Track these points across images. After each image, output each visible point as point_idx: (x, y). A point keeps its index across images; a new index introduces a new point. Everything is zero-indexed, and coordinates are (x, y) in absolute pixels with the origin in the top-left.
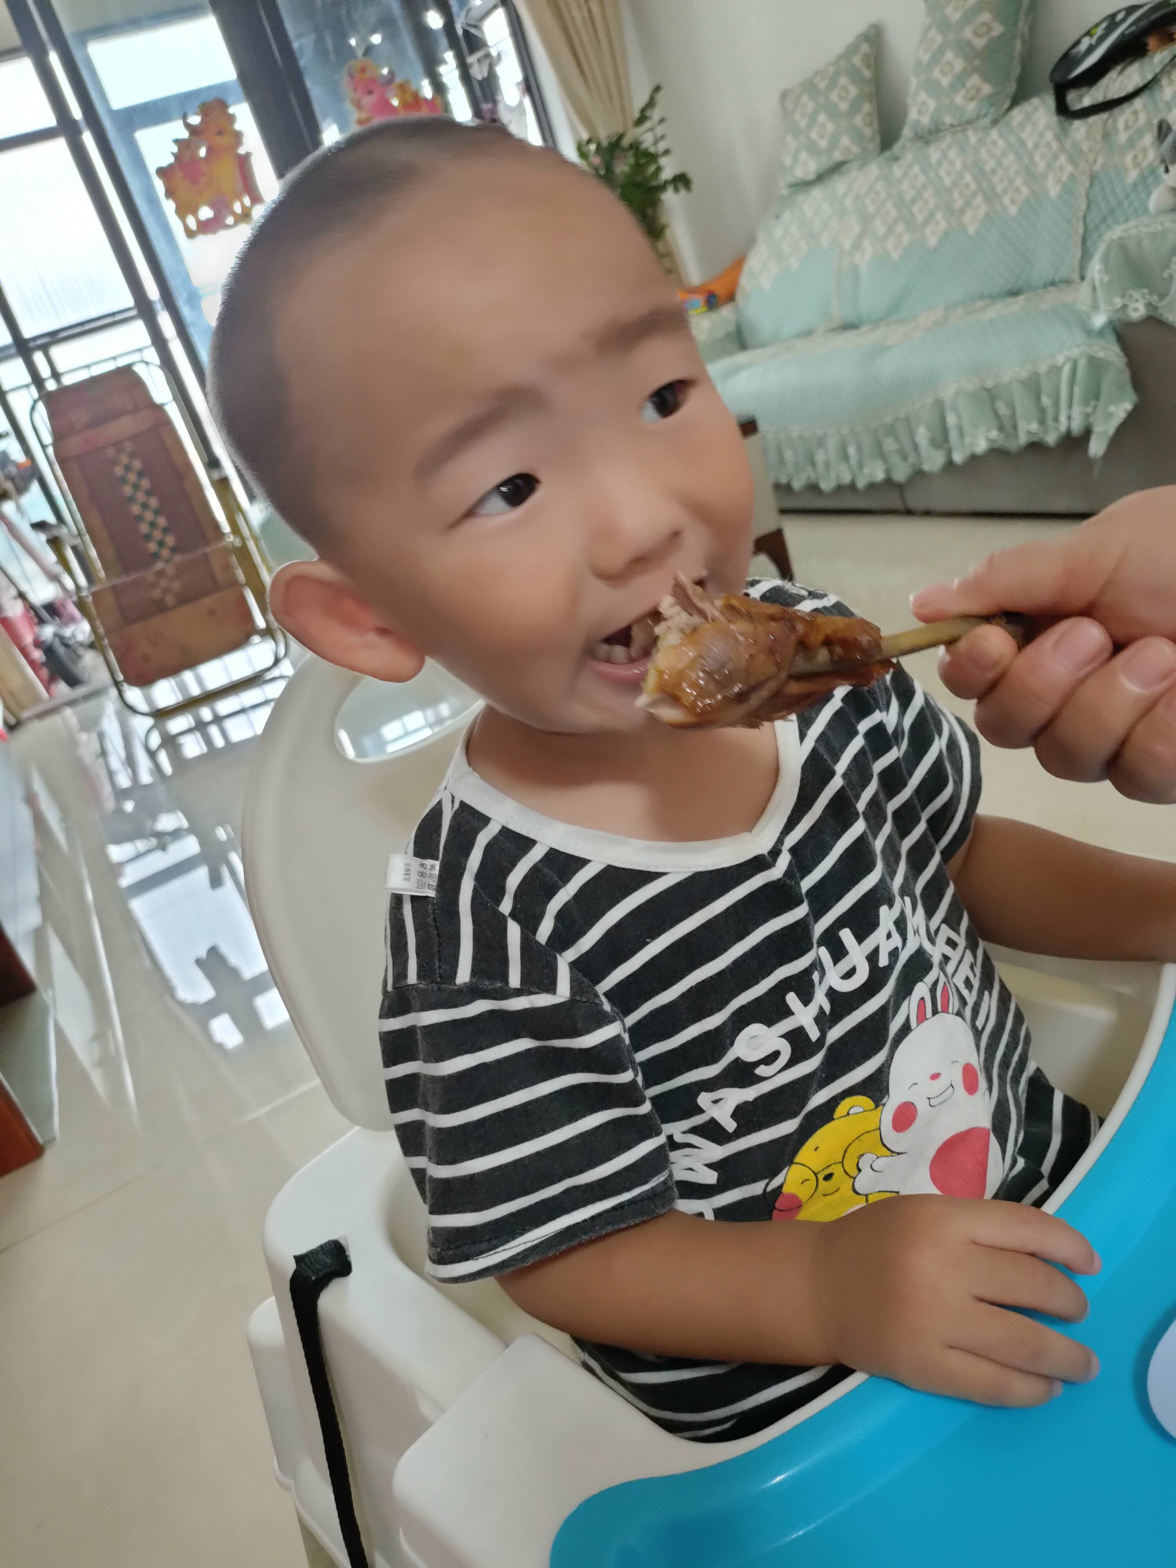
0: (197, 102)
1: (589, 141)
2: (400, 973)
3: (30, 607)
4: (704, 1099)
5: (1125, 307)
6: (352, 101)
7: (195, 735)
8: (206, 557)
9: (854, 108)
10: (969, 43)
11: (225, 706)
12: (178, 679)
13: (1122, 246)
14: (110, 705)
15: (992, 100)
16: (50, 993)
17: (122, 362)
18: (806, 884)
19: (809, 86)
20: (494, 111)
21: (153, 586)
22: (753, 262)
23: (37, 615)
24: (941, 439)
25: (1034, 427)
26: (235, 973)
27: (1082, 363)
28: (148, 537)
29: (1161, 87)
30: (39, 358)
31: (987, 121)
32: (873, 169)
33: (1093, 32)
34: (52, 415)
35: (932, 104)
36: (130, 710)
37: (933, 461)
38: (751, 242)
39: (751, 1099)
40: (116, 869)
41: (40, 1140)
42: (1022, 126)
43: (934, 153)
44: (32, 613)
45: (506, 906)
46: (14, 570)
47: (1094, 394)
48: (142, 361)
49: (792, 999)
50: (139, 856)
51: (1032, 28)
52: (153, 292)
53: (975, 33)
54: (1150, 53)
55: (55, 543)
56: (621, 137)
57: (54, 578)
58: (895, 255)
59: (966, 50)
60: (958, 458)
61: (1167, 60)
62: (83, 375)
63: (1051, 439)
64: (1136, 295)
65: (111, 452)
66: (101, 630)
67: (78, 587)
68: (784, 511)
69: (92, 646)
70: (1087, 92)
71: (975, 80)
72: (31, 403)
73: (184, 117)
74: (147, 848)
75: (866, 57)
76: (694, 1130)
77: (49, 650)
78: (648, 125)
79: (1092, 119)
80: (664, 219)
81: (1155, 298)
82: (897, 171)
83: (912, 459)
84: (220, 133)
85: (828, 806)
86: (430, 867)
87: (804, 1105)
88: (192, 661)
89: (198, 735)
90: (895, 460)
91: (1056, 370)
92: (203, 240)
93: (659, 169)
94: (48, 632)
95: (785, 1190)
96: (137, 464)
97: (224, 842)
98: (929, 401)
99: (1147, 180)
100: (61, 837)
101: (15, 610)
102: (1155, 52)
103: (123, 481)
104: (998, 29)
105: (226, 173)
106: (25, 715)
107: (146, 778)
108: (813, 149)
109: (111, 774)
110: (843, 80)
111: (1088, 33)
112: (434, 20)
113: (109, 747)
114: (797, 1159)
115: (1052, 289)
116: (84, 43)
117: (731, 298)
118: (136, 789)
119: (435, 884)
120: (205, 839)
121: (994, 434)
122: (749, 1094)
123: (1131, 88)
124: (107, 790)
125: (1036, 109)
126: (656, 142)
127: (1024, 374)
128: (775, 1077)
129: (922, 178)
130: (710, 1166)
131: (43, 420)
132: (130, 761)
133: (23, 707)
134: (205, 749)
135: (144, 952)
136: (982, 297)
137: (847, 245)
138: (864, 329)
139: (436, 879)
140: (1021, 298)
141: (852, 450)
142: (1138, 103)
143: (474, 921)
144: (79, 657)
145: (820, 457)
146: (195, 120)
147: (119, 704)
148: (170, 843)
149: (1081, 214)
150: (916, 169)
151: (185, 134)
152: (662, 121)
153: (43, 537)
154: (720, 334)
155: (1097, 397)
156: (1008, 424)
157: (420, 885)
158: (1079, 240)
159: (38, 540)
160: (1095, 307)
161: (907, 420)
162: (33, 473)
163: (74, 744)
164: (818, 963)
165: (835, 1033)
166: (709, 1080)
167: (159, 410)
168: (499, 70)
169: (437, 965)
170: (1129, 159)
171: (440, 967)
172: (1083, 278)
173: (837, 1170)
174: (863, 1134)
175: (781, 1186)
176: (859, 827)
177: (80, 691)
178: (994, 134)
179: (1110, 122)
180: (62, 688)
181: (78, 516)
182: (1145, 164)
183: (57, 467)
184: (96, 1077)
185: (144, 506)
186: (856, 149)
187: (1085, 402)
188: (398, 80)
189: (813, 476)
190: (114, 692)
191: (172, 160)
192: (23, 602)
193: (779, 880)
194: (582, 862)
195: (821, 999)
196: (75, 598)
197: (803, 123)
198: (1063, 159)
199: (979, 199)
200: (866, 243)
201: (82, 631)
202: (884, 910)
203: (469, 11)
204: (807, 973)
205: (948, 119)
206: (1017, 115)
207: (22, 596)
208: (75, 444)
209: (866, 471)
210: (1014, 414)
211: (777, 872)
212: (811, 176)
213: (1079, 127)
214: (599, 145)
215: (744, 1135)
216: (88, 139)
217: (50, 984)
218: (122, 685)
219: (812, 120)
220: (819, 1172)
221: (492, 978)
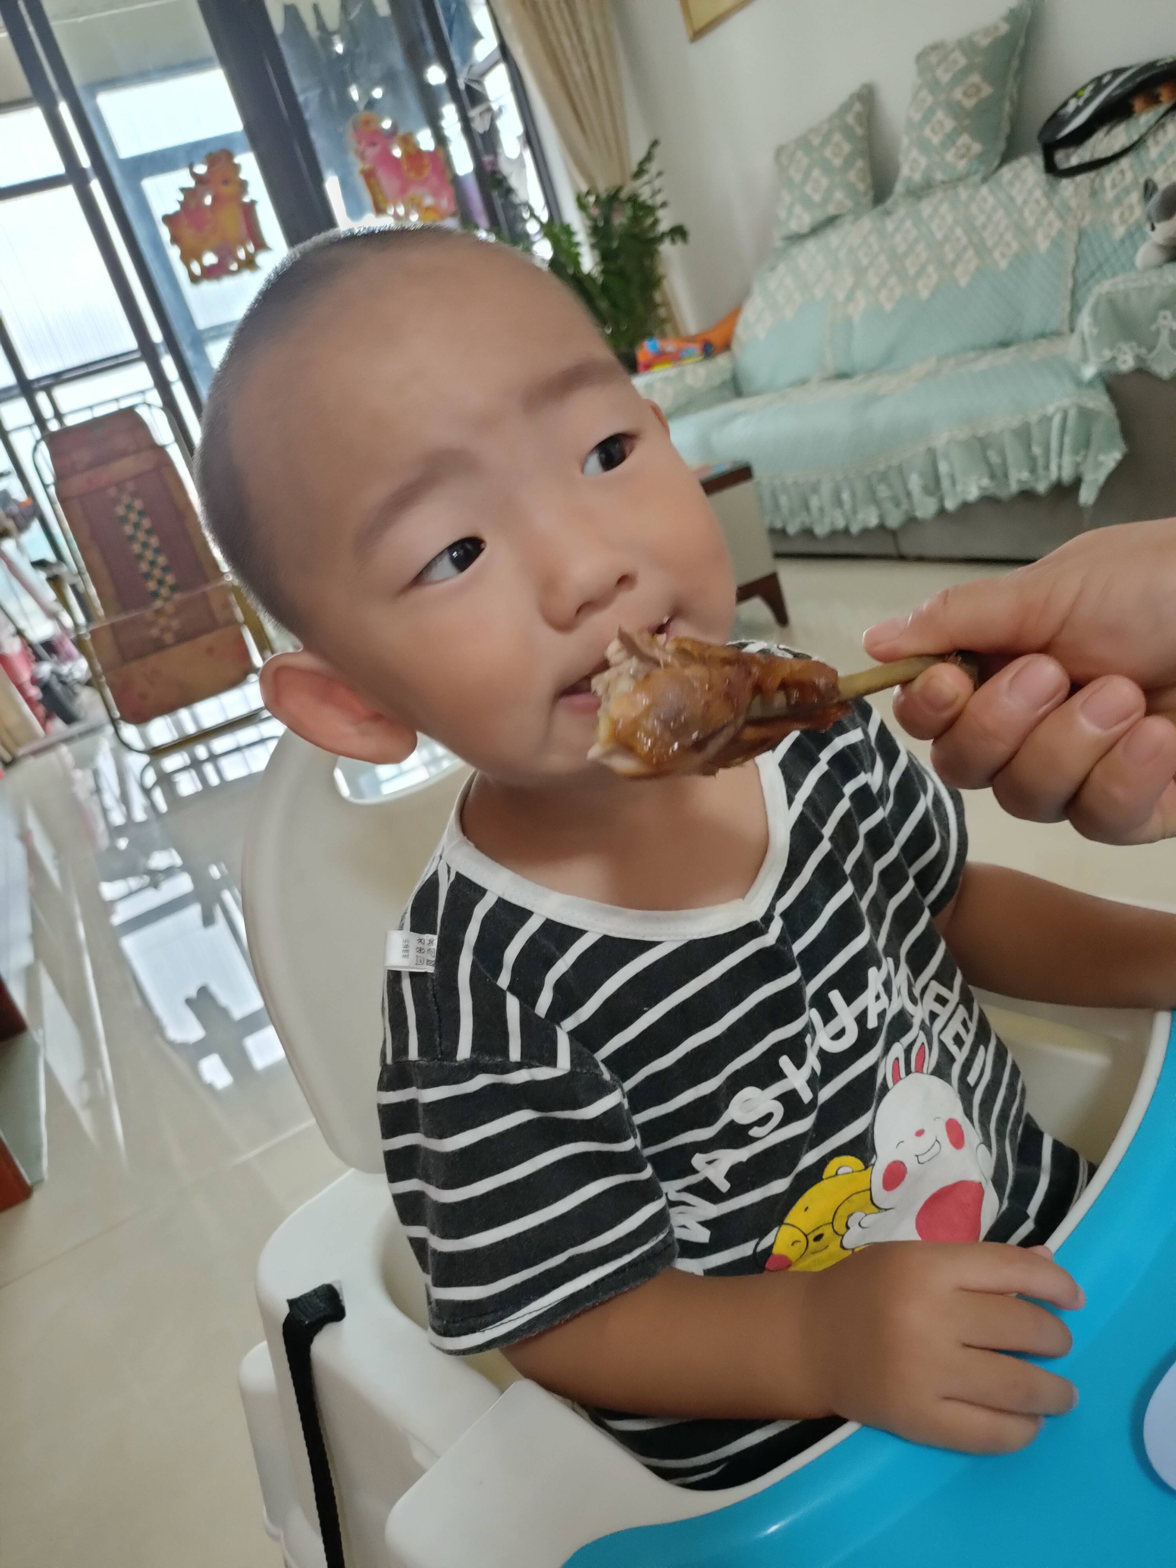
0: (204, 153)
1: (588, 193)
2: (401, 1048)
3: (28, 645)
4: (698, 1160)
5: (1114, 359)
6: (357, 152)
7: (190, 773)
8: (205, 596)
9: (848, 162)
10: (959, 103)
11: (220, 744)
12: (174, 718)
13: (1111, 302)
14: (105, 742)
15: (981, 158)
16: (40, 1032)
17: (124, 404)
18: (798, 947)
19: (803, 142)
20: (495, 163)
21: (151, 624)
22: (749, 313)
23: (35, 653)
24: (934, 485)
25: (1025, 475)
26: (224, 1012)
27: (1072, 413)
28: (147, 576)
29: (1148, 148)
30: (42, 399)
31: (977, 178)
32: (867, 223)
33: (1080, 93)
34: (54, 456)
35: (923, 161)
36: (126, 748)
37: (926, 508)
38: (745, 294)
39: (744, 1159)
40: (109, 907)
41: (29, 1181)
42: (1011, 184)
43: (926, 208)
44: (30, 651)
45: (504, 980)
46: (12, 608)
47: (1084, 444)
48: (145, 403)
49: (785, 1062)
50: (131, 893)
51: (1021, 90)
52: (156, 335)
53: (966, 94)
54: (1135, 115)
55: (55, 581)
56: (619, 190)
57: (53, 616)
58: (888, 307)
59: (955, 110)
60: (950, 505)
61: (1152, 122)
62: (85, 417)
63: (1042, 487)
64: (1125, 347)
65: (112, 492)
66: (99, 668)
67: (76, 625)
68: (779, 556)
69: (89, 684)
70: (1074, 153)
71: (965, 139)
72: (32, 443)
73: (191, 167)
74: (139, 887)
75: (859, 117)
76: (688, 1189)
77: (46, 688)
78: (646, 178)
79: (1080, 178)
80: (661, 270)
81: (1143, 351)
82: (890, 225)
83: (905, 506)
84: (226, 182)
85: (816, 869)
86: (428, 942)
87: (795, 1165)
88: (188, 699)
89: (193, 773)
90: (889, 506)
91: (1046, 420)
92: (207, 287)
93: (656, 222)
94: (45, 669)
95: (775, 1251)
96: (138, 504)
97: (218, 880)
98: (922, 449)
99: (1133, 236)
100: (54, 874)
101: (13, 647)
102: (1140, 114)
103: (124, 520)
104: (987, 90)
105: (230, 220)
106: (21, 752)
107: (140, 815)
108: (807, 203)
109: (105, 811)
110: (837, 137)
111: (1076, 95)
112: (436, 75)
113: (104, 784)
114: (788, 1219)
115: (1043, 341)
116: (93, 96)
117: (726, 346)
118: (129, 827)
119: (434, 959)
120: (199, 877)
121: (986, 482)
122: (743, 1155)
123: (1117, 147)
124: (101, 827)
125: (1024, 167)
126: (654, 194)
127: (1015, 423)
128: (767, 1137)
129: (914, 233)
130: (705, 1224)
131: (44, 458)
132: (125, 799)
133: (18, 745)
134: (200, 787)
135: (134, 991)
136: (974, 348)
137: (841, 296)
138: (858, 378)
139: (435, 954)
140: (1012, 350)
141: (846, 496)
142: (1125, 162)
143: (473, 996)
144: (75, 694)
145: (814, 503)
146: (201, 169)
147: (114, 742)
148: (163, 880)
149: (1070, 269)
150: (908, 224)
151: (191, 183)
152: (660, 174)
153: (42, 575)
154: (717, 381)
155: (1087, 445)
156: (999, 473)
157: (419, 962)
158: (1068, 293)
159: (39, 578)
160: (1085, 359)
161: (900, 469)
162: (33, 511)
163: (68, 781)
164: (810, 1026)
165: (826, 1093)
166: (703, 1141)
167: (161, 450)
168: (500, 124)
169: (437, 1042)
170: (1116, 216)
171: (440, 1044)
172: (1072, 330)
173: (827, 1231)
174: (852, 1195)
175: (771, 1247)
176: (847, 890)
177: (76, 728)
178: (984, 190)
179: (1097, 181)
180: (58, 725)
181: (79, 554)
182: (1132, 220)
183: (58, 506)
184: (85, 1118)
185: (145, 545)
186: (849, 204)
187: (1076, 451)
188: (401, 132)
189: (807, 521)
190: (110, 729)
191: (177, 207)
192: (21, 638)
193: (772, 947)
194: (578, 933)
195: (812, 1061)
196: (73, 636)
197: (797, 177)
198: (1051, 215)
199: (970, 253)
200: (859, 295)
201: (79, 667)
202: (872, 972)
203: (471, 66)
204: (800, 1037)
205: (939, 176)
206: (1006, 173)
207: (20, 633)
208: (77, 483)
209: (860, 516)
210: (1004, 460)
211: (770, 938)
212: (805, 229)
213: (1067, 185)
214: (598, 197)
215: (738, 1195)
216: (96, 187)
217: (40, 1024)
218: (118, 723)
219: (807, 175)
220: (809, 1234)
221: (492, 1053)
